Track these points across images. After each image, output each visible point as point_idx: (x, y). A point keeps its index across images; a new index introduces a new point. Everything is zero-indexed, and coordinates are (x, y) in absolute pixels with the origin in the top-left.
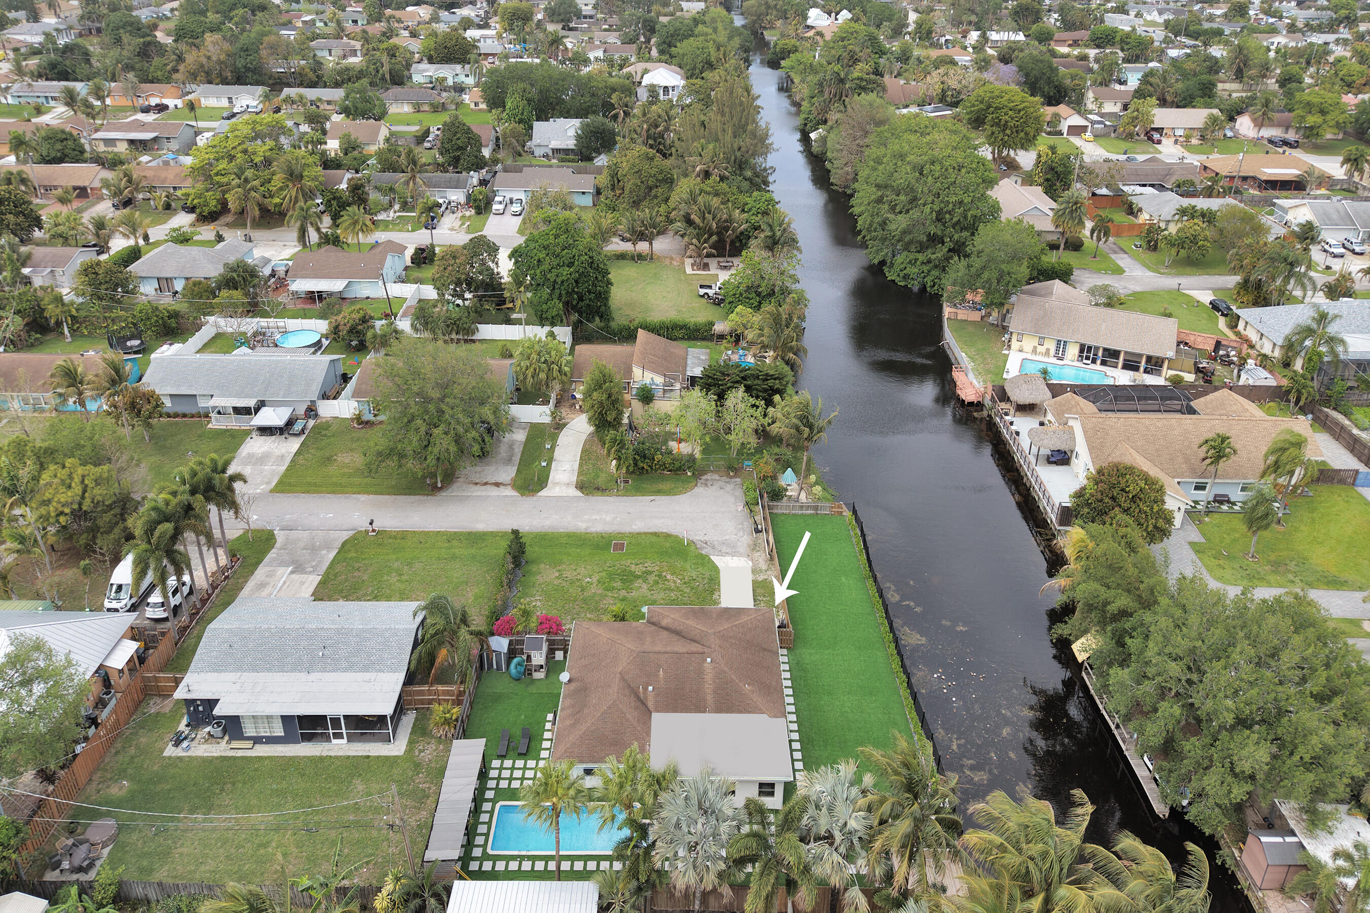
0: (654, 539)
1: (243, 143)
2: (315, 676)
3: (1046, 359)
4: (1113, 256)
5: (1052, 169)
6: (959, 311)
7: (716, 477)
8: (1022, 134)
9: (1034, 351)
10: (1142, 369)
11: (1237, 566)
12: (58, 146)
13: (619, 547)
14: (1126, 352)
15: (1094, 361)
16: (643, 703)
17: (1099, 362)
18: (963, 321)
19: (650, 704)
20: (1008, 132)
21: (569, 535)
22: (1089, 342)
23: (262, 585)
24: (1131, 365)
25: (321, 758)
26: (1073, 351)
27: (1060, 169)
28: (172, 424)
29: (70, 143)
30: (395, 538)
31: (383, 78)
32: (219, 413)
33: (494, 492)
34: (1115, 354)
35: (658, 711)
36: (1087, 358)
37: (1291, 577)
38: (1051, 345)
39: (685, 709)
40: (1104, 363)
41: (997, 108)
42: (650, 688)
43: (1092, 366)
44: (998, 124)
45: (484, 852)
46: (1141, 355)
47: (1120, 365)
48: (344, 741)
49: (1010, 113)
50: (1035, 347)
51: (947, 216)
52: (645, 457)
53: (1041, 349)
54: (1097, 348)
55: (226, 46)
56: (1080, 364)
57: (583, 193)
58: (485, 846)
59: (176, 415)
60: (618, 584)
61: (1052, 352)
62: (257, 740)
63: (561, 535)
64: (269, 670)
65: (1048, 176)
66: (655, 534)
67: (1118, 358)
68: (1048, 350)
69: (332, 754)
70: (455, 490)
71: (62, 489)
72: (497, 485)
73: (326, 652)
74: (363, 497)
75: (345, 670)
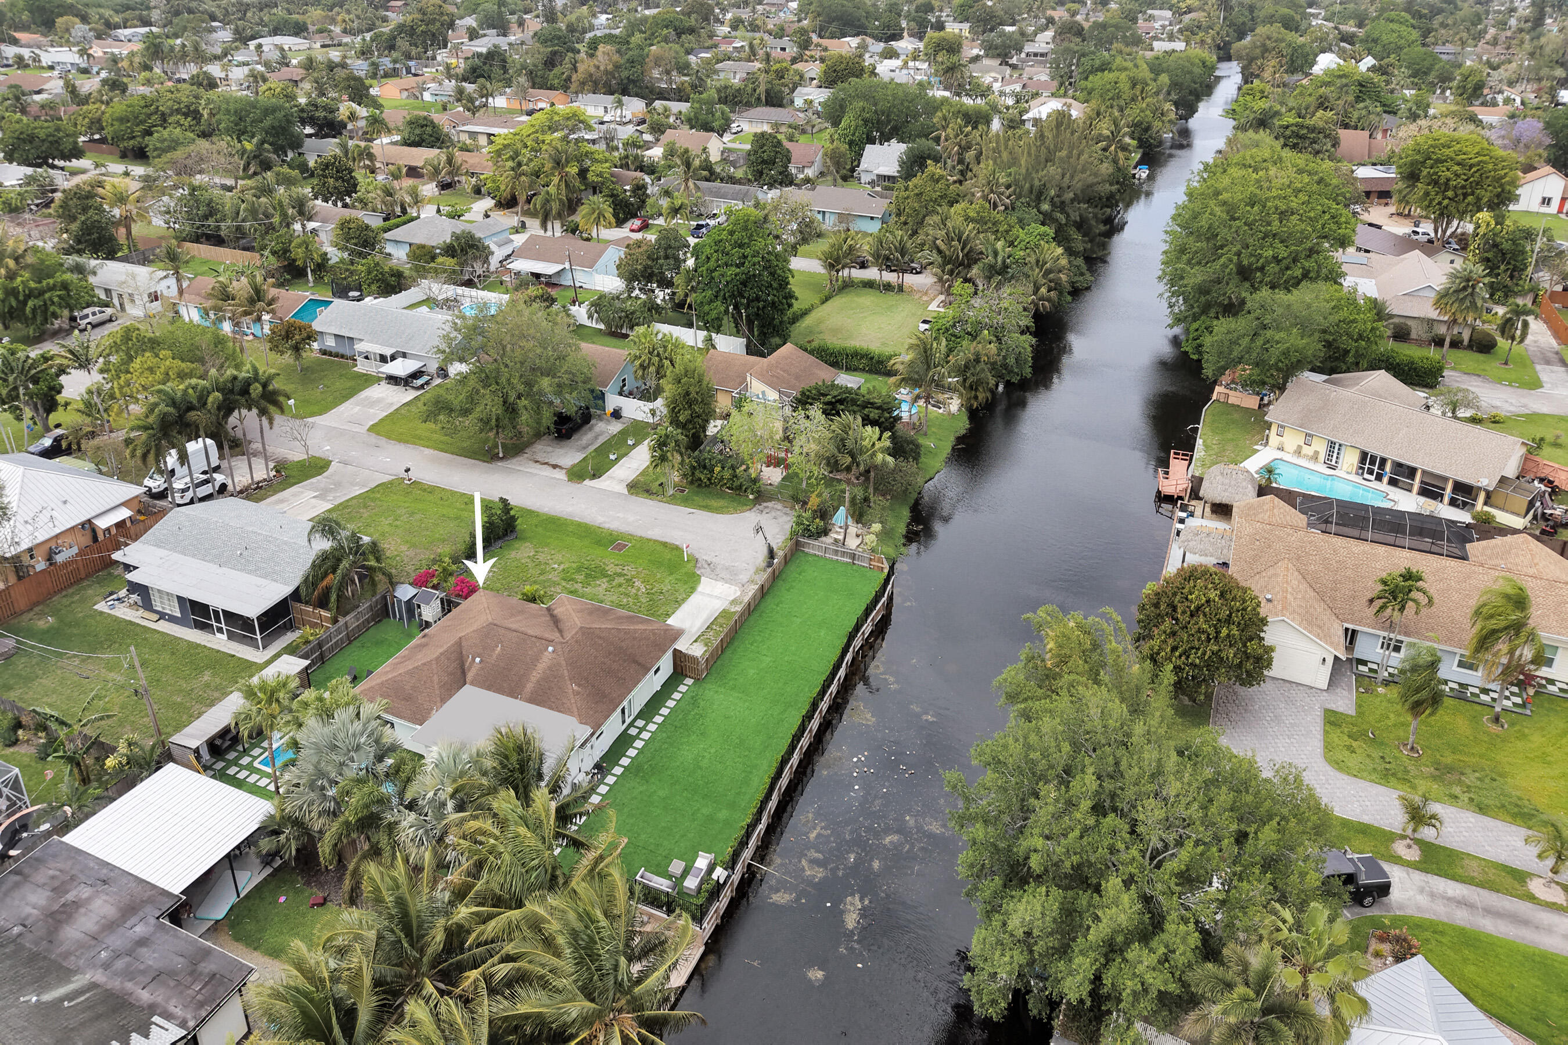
0: (659, 548)
1: (536, 132)
2: (224, 569)
3: (1311, 465)
4: (1538, 367)
5: (1495, 245)
6: (1231, 393)
7: (779, 506)
8: (1470, 198)
9: (1298, 452)
10: (1446, 499)
11: (1376, 754)
12: (418, 131)
13: (620, 547)
14: (1424, 472)
15: (1379, 478)
16: (464, 673)
17: (1385, 479)
18: (1233, 405)
19: (470, 676)
20: (1450, 194)
21: (579, 525)
22: (1371, 450)
23: (282, 501)
24: (1431, 491)
25: (198, 646)
26: (1350, 459)
27: (1506, 246)
28: (327, 361)
29: (429, 129)
30: (425, 490)
31: (759, 99)
32: (367, 358)
33: (548, 472)
34: (1411, 472)
35: (472, 684)
36: (1371, 472)
37: (1457, 790)
38: (1320, 447)
39: (499, 690)
40: (1393, 482)
41: (1438, 161)
42: (478, 660)
43: (1376, 485)
44: (1436, 183)
45: (251, 763)
46: (1446, 479)
47: (1416, 488)
48: (224, 637)
49: (1456, 168)
50: (1300, 447)
51: (1258, 274)
52: (705, 467)
53: (1308, 451)
54: (1383, 461)
55: (616, 57)
56: (1359, 479)
57: (872, 218)
58: (255, 758)
59: (337, 355)
60: (580, 577)
61: (1322, 457)
62: (162, 616)
63: (572, 522)
64: (194, 556)
65: (1490, 255)
66: (665, 544)
67: (1413, 478)
68: (1317, 453)
69: (209, 645)
70: (513, 463)
71: (147, 374)
72: (555, 466)
73: (245, 553)
74: (428, 452)
75: (249, 572)
